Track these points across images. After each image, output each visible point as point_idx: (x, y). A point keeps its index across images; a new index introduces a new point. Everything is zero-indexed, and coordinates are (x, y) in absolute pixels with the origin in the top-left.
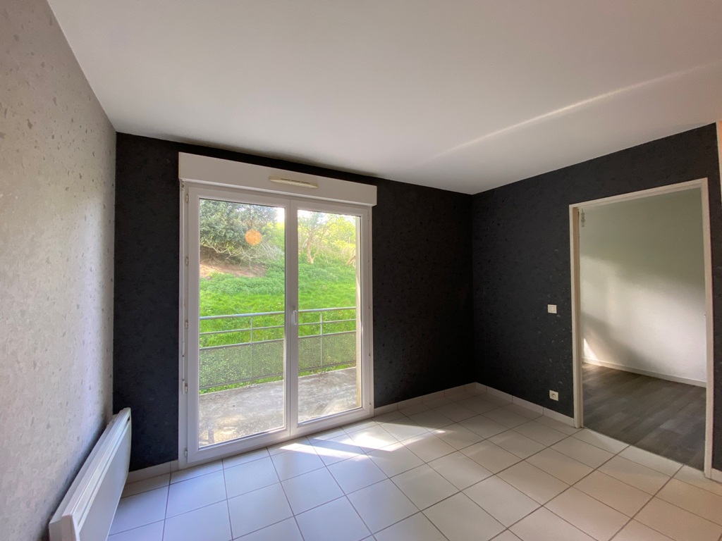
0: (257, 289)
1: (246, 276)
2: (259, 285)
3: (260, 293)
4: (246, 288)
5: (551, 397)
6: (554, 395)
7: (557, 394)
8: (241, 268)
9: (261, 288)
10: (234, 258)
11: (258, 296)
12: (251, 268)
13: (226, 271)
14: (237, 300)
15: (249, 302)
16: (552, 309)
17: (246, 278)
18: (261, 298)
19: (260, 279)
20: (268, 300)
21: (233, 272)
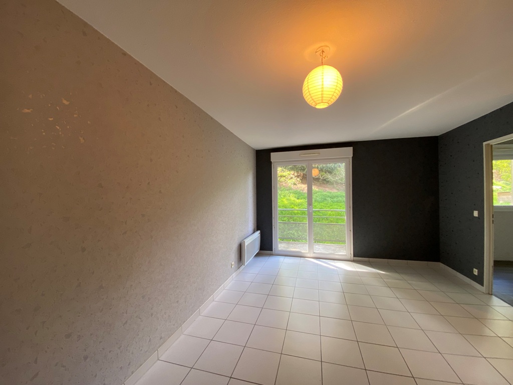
0: (335, 199)
1: (331, 191)
2: (337, 197)
3: (337, 202)
4: (329, 199)
5: (474, 273)
6: (476, 272)
7: (477, 270)
8: (329, 186)
9: (338, 199)
10: (325, 180)
11: (335, 204)
12: (335, 186)
13: (320, 188)
14: (322, 205)
15: (329, 207)
16: (476, 214)
17: (330, 193)
18: (337, 205)
19: (339, 193)
20: (341, 207)
21: (324, 189)
